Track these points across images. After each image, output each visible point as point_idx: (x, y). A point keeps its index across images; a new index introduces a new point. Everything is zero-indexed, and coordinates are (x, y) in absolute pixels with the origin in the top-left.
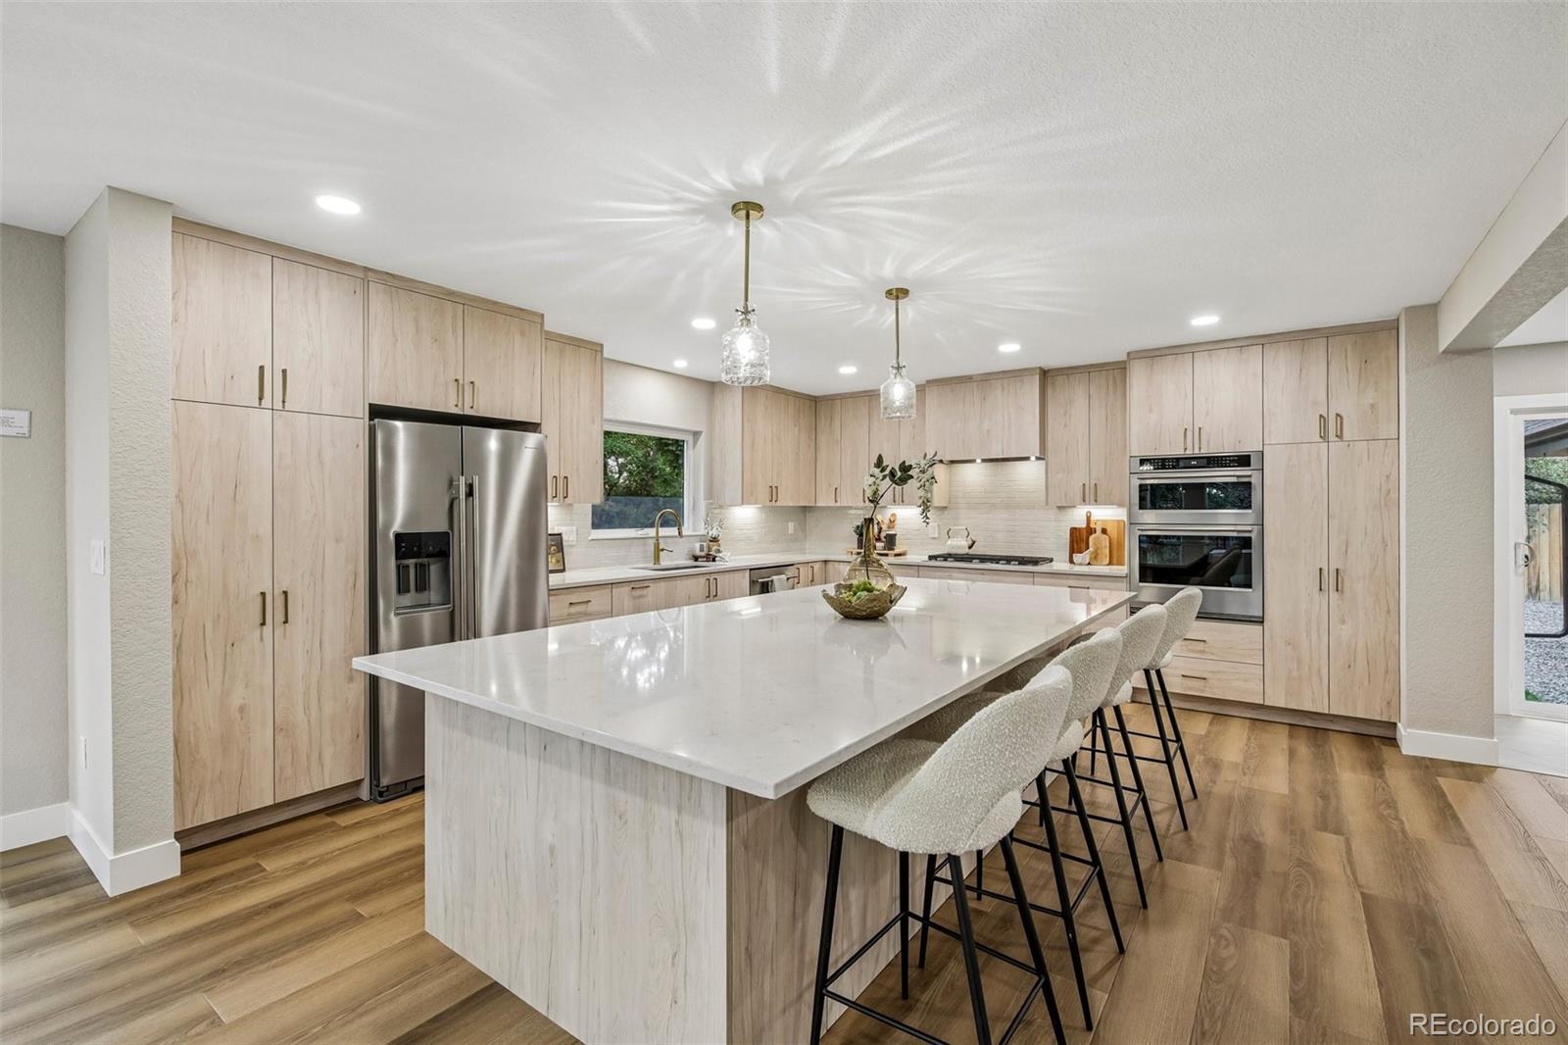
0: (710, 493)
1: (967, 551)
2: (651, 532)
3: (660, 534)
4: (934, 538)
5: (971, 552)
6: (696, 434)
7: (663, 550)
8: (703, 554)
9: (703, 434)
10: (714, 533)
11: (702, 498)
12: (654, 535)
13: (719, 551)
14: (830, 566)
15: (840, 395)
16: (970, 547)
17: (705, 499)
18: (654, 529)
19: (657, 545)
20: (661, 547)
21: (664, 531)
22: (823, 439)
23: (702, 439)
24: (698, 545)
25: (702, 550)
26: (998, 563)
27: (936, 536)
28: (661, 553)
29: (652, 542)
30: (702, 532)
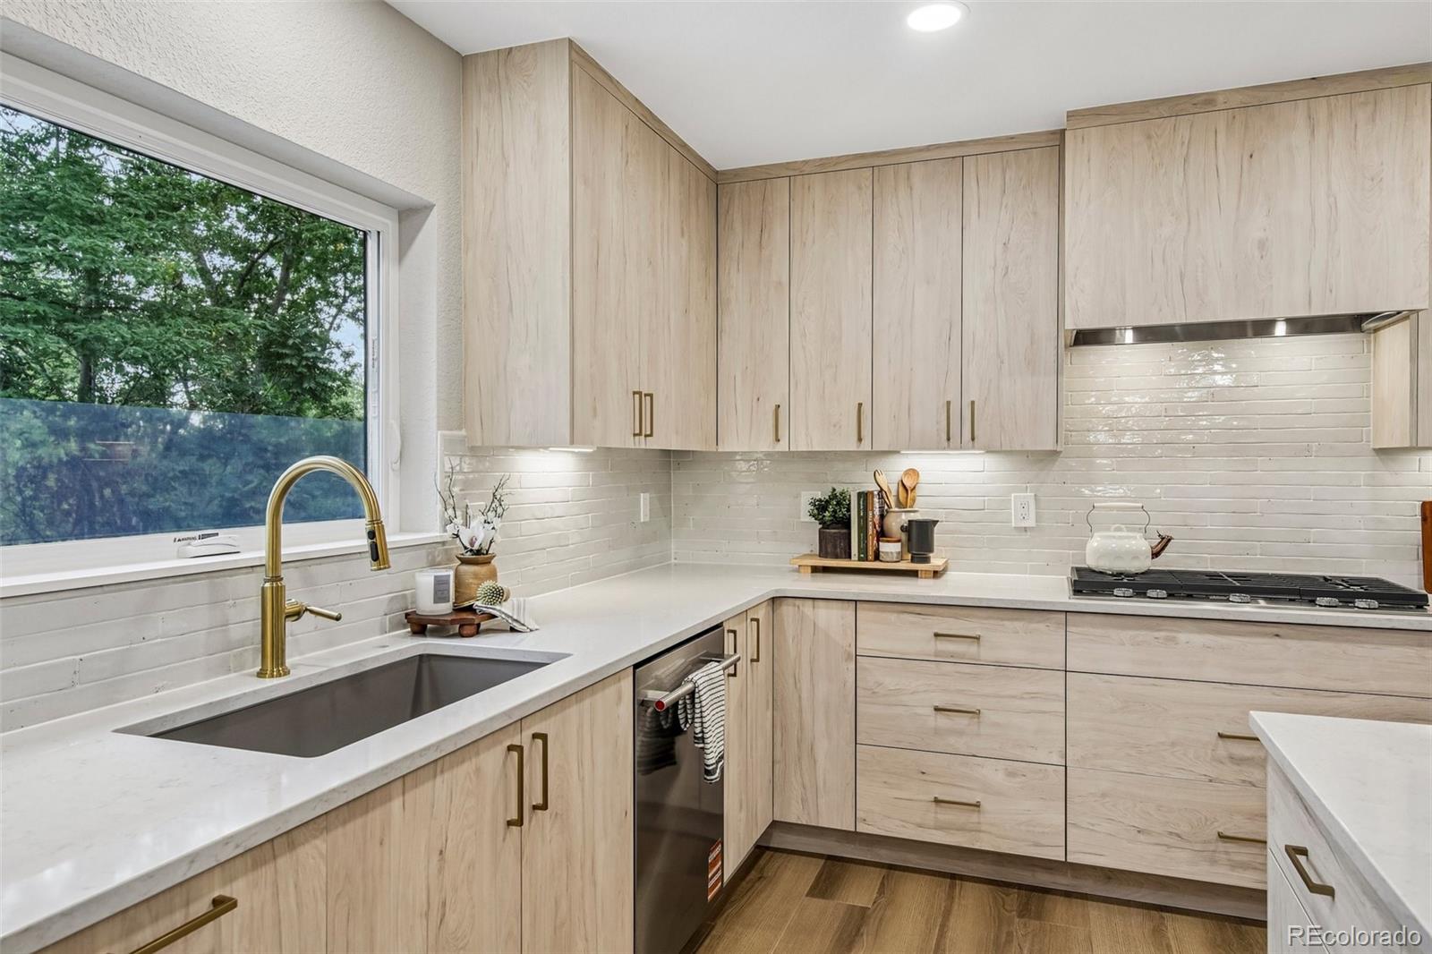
0: (458, 410)
1: (1145, 564)
2: (248, 544)
3: (286, 551)
4: (1025, 529)
5: (1161, 564)
6: (409, 215)
7: (297, 615)
8: (445, 608)
9: (435, 209)
10: (477, 532)
11: (434, 423)
12: (260, 554)
13: (498, 595)
14: (787, 610)
15: (787, 165)
16: (1156, 555)
17: (444, 424)
18: (261, 533)
19: (276, 593)
20: (289, 606)
21: (302, 539)
22: (736, 282)
23: (431, 232)
24: (426, 580)
25: (440, 596)
26: (1312, 602)
27: (1031, 523)
28: (290, 626)
29: (253, 585)
30: (434, 533)
